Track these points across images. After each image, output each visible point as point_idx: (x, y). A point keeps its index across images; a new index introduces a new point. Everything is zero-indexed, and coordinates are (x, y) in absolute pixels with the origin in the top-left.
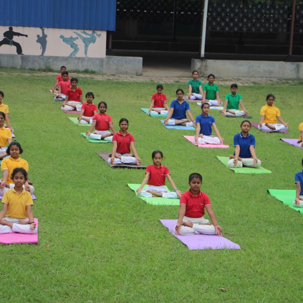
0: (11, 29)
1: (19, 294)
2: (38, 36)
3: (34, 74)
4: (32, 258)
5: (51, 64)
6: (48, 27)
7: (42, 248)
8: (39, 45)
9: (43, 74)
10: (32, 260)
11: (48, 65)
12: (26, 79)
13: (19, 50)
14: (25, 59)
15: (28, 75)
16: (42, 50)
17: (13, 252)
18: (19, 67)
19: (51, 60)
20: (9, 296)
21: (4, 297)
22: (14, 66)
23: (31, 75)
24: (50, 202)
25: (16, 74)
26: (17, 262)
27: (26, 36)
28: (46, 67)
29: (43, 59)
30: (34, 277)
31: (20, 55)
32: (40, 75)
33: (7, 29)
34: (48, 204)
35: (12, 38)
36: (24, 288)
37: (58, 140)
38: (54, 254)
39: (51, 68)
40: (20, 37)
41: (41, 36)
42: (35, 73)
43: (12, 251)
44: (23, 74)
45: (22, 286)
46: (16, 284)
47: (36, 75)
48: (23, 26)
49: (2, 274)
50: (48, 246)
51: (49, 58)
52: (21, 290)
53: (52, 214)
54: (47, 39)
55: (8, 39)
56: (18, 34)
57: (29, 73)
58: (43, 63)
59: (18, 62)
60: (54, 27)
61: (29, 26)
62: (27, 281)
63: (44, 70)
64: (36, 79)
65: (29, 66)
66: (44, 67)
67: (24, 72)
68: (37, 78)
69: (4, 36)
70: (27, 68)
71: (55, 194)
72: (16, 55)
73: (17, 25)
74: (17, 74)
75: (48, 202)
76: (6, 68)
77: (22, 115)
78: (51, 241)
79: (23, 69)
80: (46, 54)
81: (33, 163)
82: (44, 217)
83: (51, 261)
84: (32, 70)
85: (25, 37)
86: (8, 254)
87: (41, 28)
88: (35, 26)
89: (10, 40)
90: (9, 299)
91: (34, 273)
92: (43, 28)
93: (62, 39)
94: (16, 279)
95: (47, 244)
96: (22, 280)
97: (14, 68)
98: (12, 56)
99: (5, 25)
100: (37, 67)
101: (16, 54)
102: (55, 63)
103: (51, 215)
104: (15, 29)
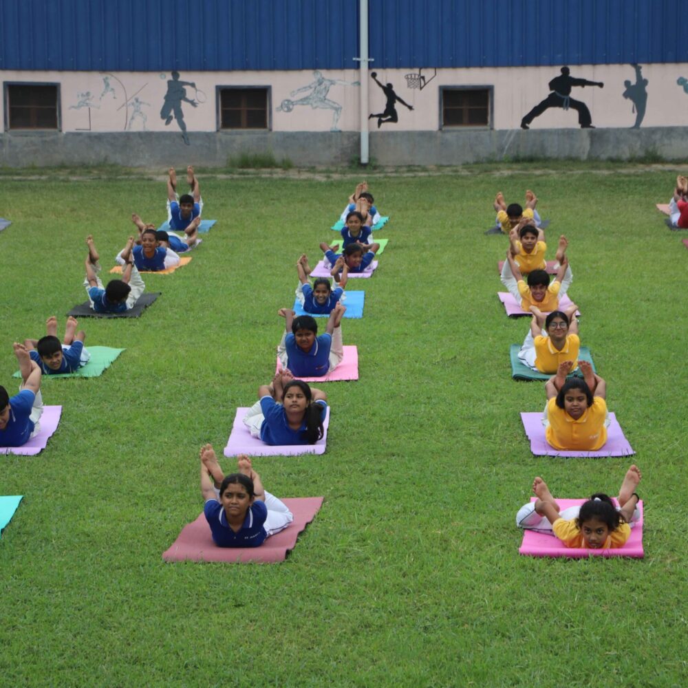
0: (565, 71)
1: (609, 671)
2: (627, 83)
3: (620, 171)
4: (633, 590)
5: (658, 144)
6: (650, 61)
7: (653, 566)
8: (630, 103)
9: (641, 169)
10: (633, 594)
11: (651, 149)
12: (601, 182)
13: (585, 118)
14: (599, 136)
15: (606, 172)
16: (636, 114)
17: (588, 576)
18: (584, 157)
19: (657, 136)
20: (587, 675)
21: (574, 679)
22: (573, 155)
23: (612, 172)
24: (667, 462)
25: (578, 172)
26: (599, 598)
27: (601, 85)
28: (647, 151)
29: (639, 135)
30: (638, 631)
31: (586, 130)
32: (632, 171)
33: (556, 72)
34: (663, 466)
35: (569, 91)
36: (618, 658)
37: (680, 319)
38: (682, 579)
39: (659, 153)
40: (587, 87)
41: (634, 82)
42: (621, 167)
43: (586, 573)
44: (594, 172)
45: (613, 652)
46: (601, 649)
47: (624, 171)
48: (594, 62)
49: (567, 626)
50: (669, 561)
51: (653, 131)
52: (612, 661)
53: (674, 488)
54: (647, 89)
55: (558, 94)
56: (582, 83)
57: (608, 169)
58: (638, 144)
59: (583, 146)
60: (663, 61)
61: (607, 61)
62: (624, 642)
63: (642, 161)
64: (623, 182)
65: (609, 151)
66: (641, 154)
67: (597, 168)
68: (627, 179)
69: (551, 89)
70: (604, 157)
71: (677, 444)
72: (579, 130)
73: (580, 62)
74: (580, 172)
75: (661, 461)
76: (557, 160)
77: (594, 265)
78: (673, 550)
79: (593, 161)
80: (645, 124)
81: (624, 374)
82: (655, 497)
83: (676, 595)
84: (615, 161)
85: (597, 87)
86: (578, 581)
87: (634, 64)
88: (621, 61)
89: (563, 97)
90: (586, 682)
91: (639, 624)
92: (639, 65)
93: (681, 88)
94: (598, 638)
95: (666, 558)
96: (614, 640)
97: (573, 160)
98: (568, 133)
99: (551, 64)
100: (626, 154)
101: (578, 126)
102: (666, 141)
103: (670, 490)
104: (575, 72)
